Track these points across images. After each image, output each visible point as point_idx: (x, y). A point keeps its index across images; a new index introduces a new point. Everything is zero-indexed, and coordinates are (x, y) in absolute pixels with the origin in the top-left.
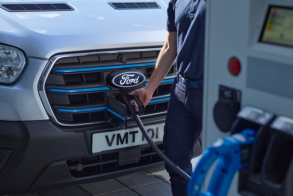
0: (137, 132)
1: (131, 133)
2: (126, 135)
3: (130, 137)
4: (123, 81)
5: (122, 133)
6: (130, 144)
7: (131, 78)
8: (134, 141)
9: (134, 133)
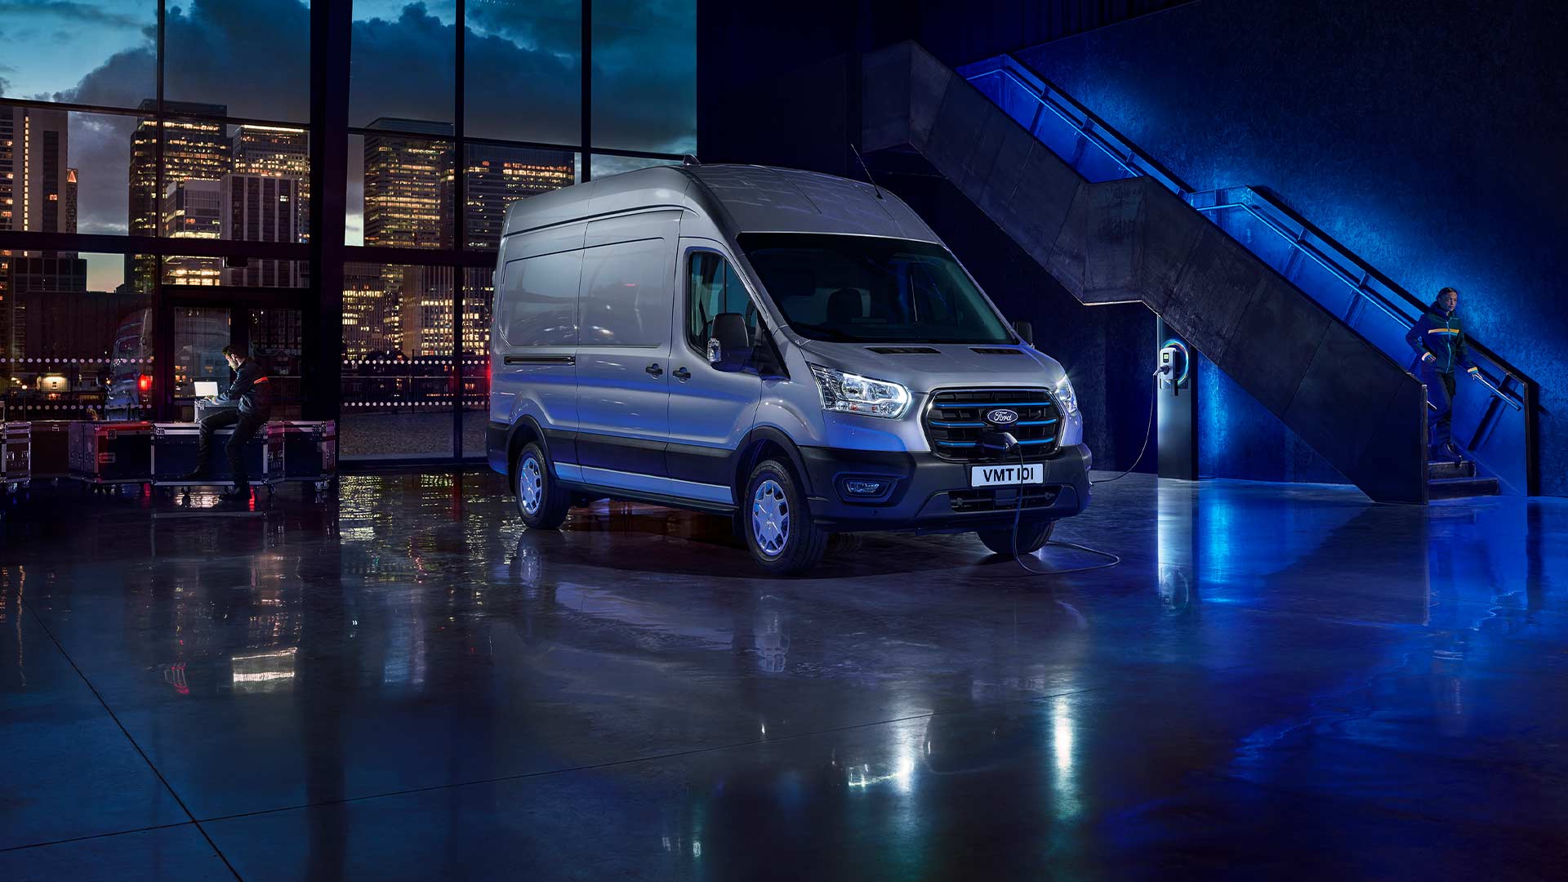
0: (1013, 470)
1: (1007, 470)
2: (1002, 471)
3: (1006, 473)
4: (997, 417)
5: (999, 468)
6: (1006, 482)
7: (1003, 415)
8: (1010, 479)
9: (1010, 471)
